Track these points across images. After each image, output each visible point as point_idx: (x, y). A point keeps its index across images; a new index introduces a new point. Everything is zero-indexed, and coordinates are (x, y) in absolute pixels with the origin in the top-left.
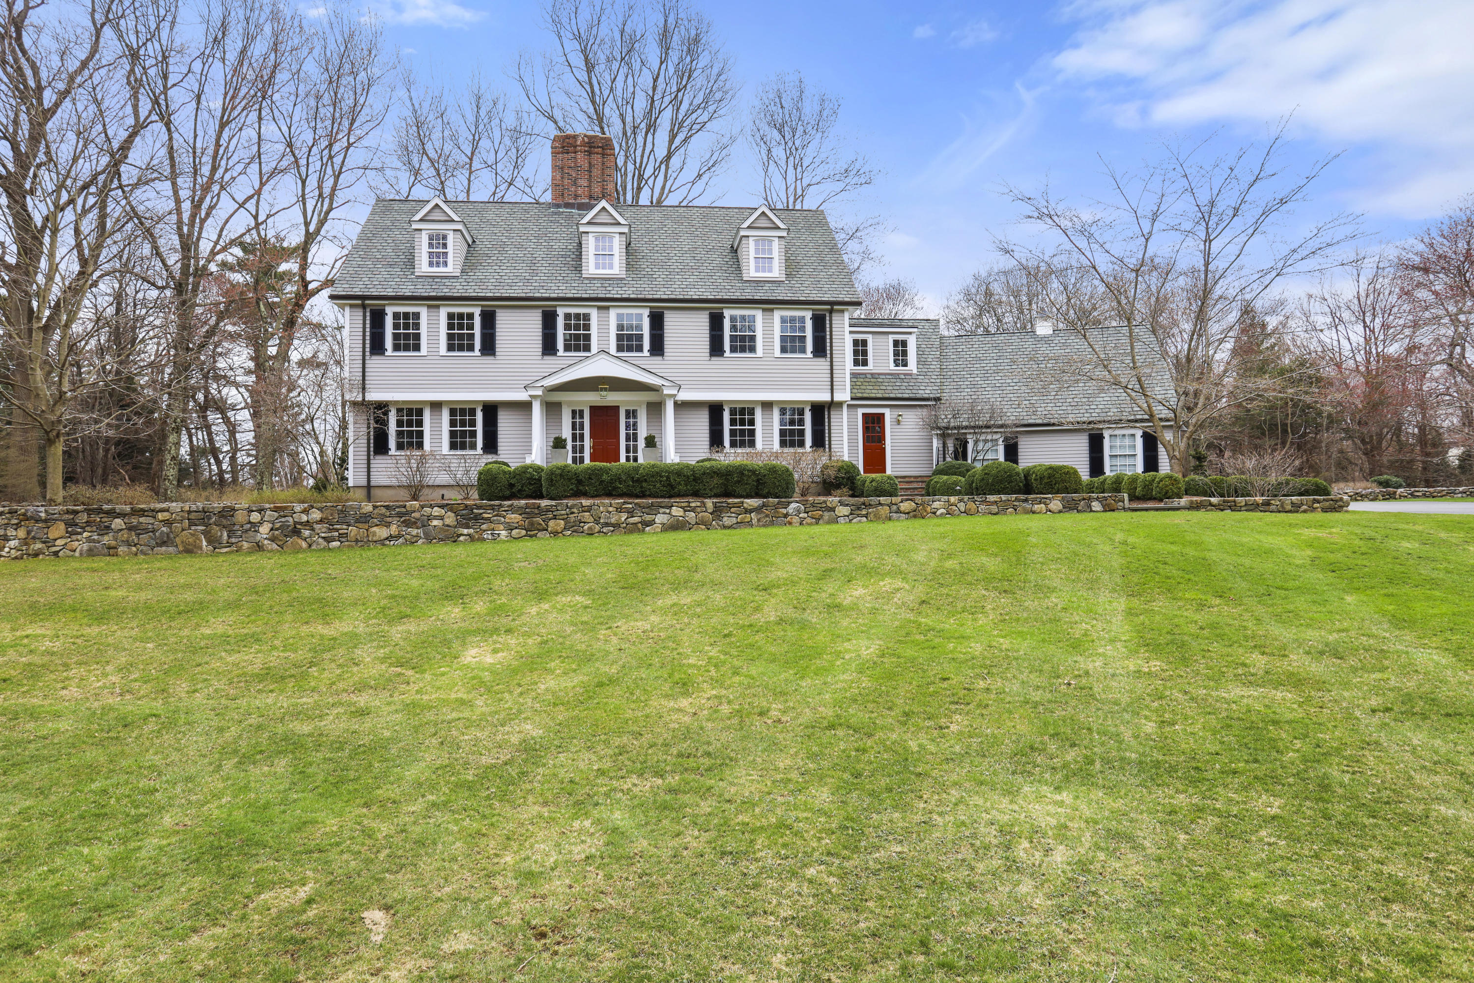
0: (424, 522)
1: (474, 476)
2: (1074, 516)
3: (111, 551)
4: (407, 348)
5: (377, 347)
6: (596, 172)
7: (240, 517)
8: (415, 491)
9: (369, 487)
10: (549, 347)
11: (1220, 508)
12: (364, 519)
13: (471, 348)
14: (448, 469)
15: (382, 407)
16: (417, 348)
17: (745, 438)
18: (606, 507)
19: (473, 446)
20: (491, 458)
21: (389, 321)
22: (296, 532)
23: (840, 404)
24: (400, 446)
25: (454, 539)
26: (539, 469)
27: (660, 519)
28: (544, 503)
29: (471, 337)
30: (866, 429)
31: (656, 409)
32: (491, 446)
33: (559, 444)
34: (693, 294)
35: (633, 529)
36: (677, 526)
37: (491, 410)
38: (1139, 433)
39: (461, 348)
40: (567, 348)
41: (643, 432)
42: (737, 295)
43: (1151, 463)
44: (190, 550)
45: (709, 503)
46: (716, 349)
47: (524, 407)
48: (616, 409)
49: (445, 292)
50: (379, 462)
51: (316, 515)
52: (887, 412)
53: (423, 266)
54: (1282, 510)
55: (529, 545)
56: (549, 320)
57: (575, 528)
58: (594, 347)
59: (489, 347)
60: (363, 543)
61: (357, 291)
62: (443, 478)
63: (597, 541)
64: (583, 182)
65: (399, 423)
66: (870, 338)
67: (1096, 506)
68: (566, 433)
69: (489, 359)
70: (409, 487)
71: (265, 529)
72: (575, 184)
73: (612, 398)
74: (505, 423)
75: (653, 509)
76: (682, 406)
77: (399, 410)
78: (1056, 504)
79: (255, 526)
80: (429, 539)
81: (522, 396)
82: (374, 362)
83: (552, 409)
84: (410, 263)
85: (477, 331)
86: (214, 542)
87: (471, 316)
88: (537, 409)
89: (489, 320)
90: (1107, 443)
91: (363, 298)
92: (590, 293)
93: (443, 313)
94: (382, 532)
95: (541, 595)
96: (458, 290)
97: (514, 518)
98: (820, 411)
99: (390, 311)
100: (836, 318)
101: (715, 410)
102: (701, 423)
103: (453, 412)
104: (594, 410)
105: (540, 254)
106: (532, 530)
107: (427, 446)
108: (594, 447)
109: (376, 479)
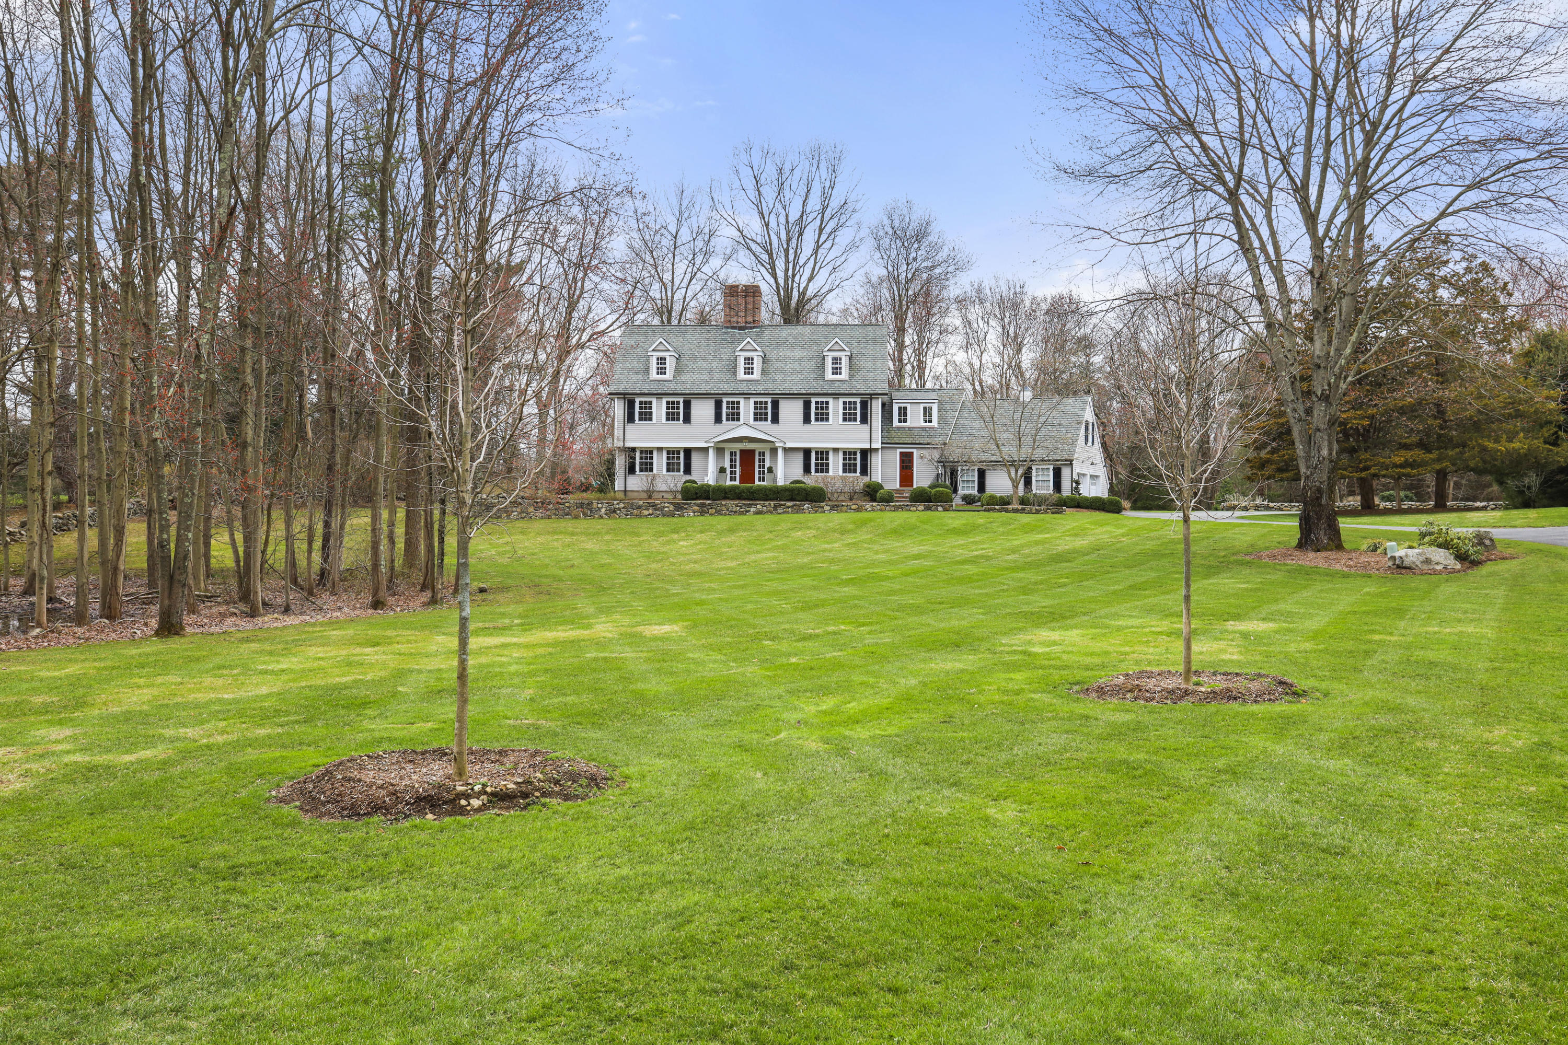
0: (662, 509)
1: (679, 487)
2: (929, 513)
3: (549, 517)
4: (646, 419)
5: (631, 419)
6: (750, 307)
7: (595, 505)
8: (650, 493)
9: (625, 491)
10: (718, 419)
11: (1000, 511)
12: (639, 507)
13: (678, 419)
14: (666, 483)
15: (633, 450)
16: (651, 419)
17: (823, 467)
18: (731, 503)
19: (679, 471)
20: (688, 477)
21: (637, 405)
22: (615, 512)
23: (877, 450)
24: (641, 470)
25: (673, 515)
26: (709, 486)
27: (752, 510)
28: (708, 502)
29: (678, 414)
30: (902, 461)
31: (774, 451)
32: (688, 470)
33: (722, 470)
34: (795, 390)
35: (742, 513)
36: (759, 513)
37: (688, 452)
38: (1051, 467)
39: (673, 419)
40: (728, 419)
41: (767, 464)
42: (819, 390)
43: (1058, 486)
44: (576, 517)
45: (772, 503)
46: (807, 420)
47: (705, 450)
48: (753, 451)
49: (665, 390)
50: (631, 478)
51: (622, 505)
52: (915, 451)
53: (654, 375)
54: (1030, 512)
55: (701, 518)
56: (718, 405)
57: (719, 512)
58: (742, 421)
59: (687, 419)
60: (639, 516)
61: (621, 391)
62: (664, 487)
63: (727, 517)
64: (742, 314)
65: (641, 458)
66: (908, 406)
67: (940, 508)
68: (727, 465)
69: (687, 425)
70: (647, 491)
71: (603, 510)
72: (737, 314)
73: (751, 446)
74: (695, 459)
75: (750, 506)
76: (787, 450)
77: (641, 452)
78: (921, 507)
79: (600, 509)
80: (664, 515)
81: (703, 445)
82: (629, 427)
83: (720, 451)
84: (647, 372)
85: (681, 411)
86: (585, 515)
87: (678, 403)
88: (711, 452)
89: (687, 404)
90: (1034, 473)
91: (624, 394)
92: (741, 390)
93: (664, 401)
94: (646, 512)
95: (701, 532)
96: (672, 388)
97: (696, 508)
98: (865, 453)
99: (637, 400)
100: (874, 402)
101: (807, 452)
102: (799, 460)
103: (668, 453)
104: (742, 451)
105: (715, 364)
106: (702, 513)
107: (655, 471)
108: (741, 472)
109: (630, 487)
